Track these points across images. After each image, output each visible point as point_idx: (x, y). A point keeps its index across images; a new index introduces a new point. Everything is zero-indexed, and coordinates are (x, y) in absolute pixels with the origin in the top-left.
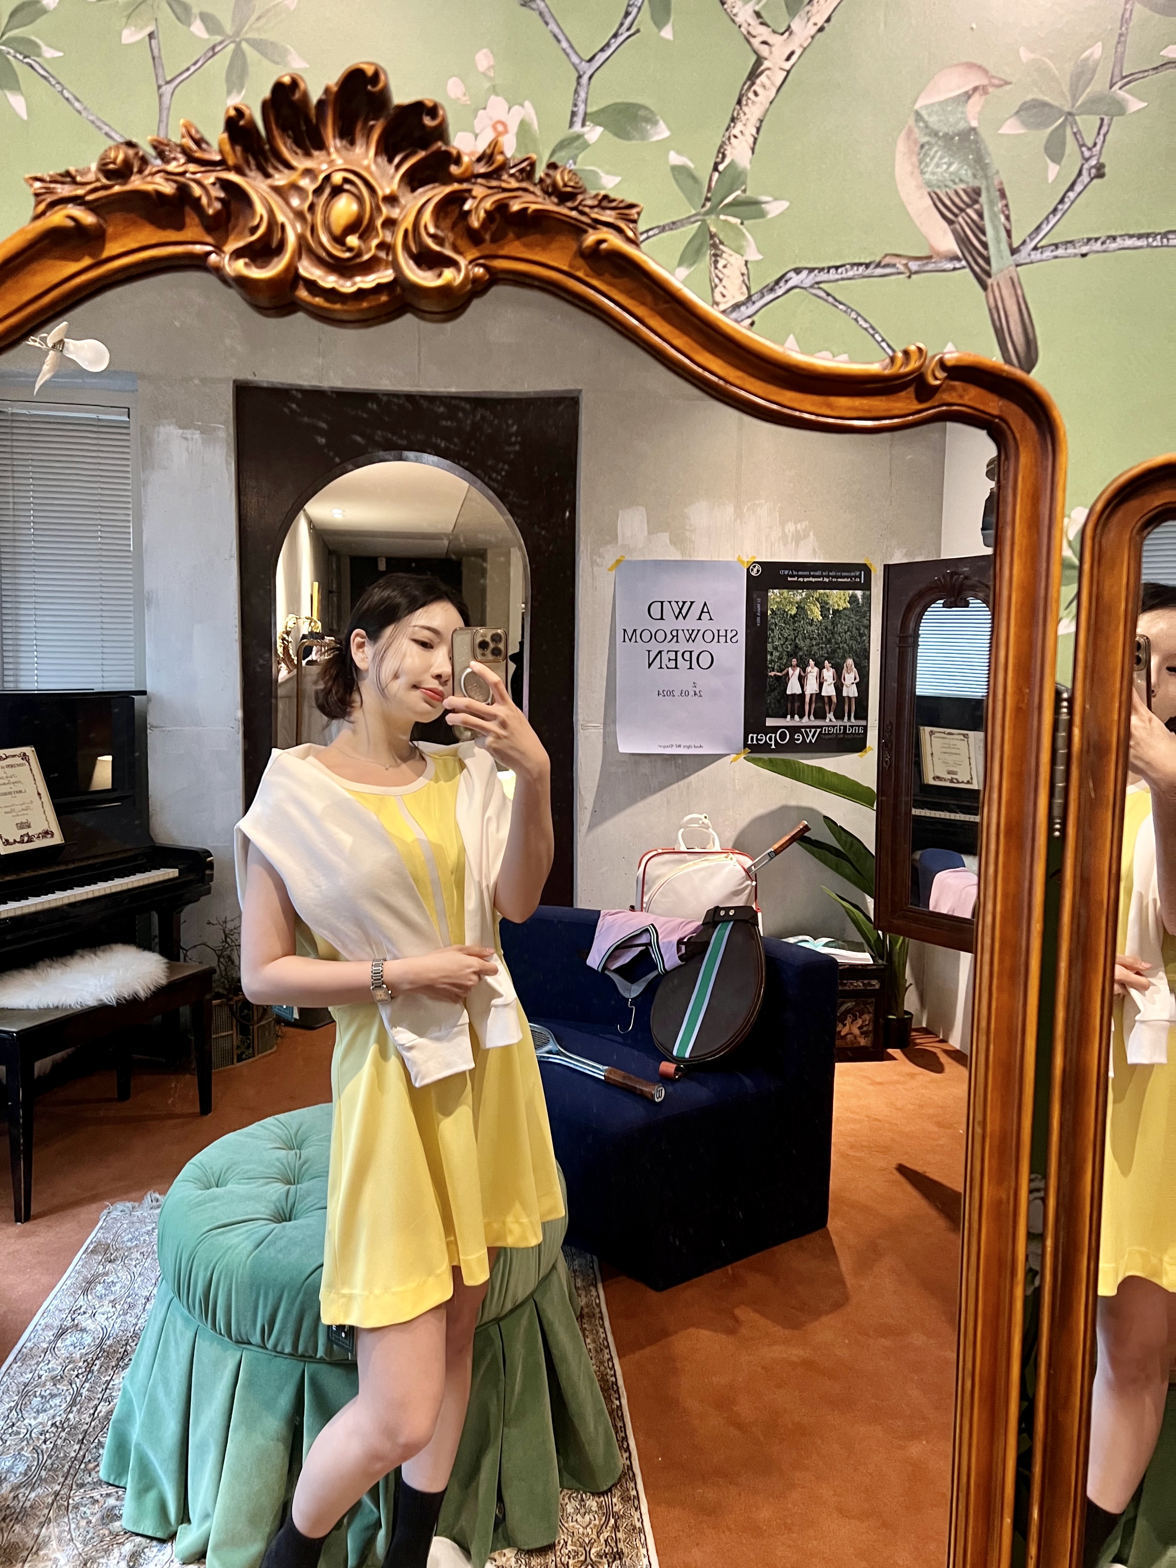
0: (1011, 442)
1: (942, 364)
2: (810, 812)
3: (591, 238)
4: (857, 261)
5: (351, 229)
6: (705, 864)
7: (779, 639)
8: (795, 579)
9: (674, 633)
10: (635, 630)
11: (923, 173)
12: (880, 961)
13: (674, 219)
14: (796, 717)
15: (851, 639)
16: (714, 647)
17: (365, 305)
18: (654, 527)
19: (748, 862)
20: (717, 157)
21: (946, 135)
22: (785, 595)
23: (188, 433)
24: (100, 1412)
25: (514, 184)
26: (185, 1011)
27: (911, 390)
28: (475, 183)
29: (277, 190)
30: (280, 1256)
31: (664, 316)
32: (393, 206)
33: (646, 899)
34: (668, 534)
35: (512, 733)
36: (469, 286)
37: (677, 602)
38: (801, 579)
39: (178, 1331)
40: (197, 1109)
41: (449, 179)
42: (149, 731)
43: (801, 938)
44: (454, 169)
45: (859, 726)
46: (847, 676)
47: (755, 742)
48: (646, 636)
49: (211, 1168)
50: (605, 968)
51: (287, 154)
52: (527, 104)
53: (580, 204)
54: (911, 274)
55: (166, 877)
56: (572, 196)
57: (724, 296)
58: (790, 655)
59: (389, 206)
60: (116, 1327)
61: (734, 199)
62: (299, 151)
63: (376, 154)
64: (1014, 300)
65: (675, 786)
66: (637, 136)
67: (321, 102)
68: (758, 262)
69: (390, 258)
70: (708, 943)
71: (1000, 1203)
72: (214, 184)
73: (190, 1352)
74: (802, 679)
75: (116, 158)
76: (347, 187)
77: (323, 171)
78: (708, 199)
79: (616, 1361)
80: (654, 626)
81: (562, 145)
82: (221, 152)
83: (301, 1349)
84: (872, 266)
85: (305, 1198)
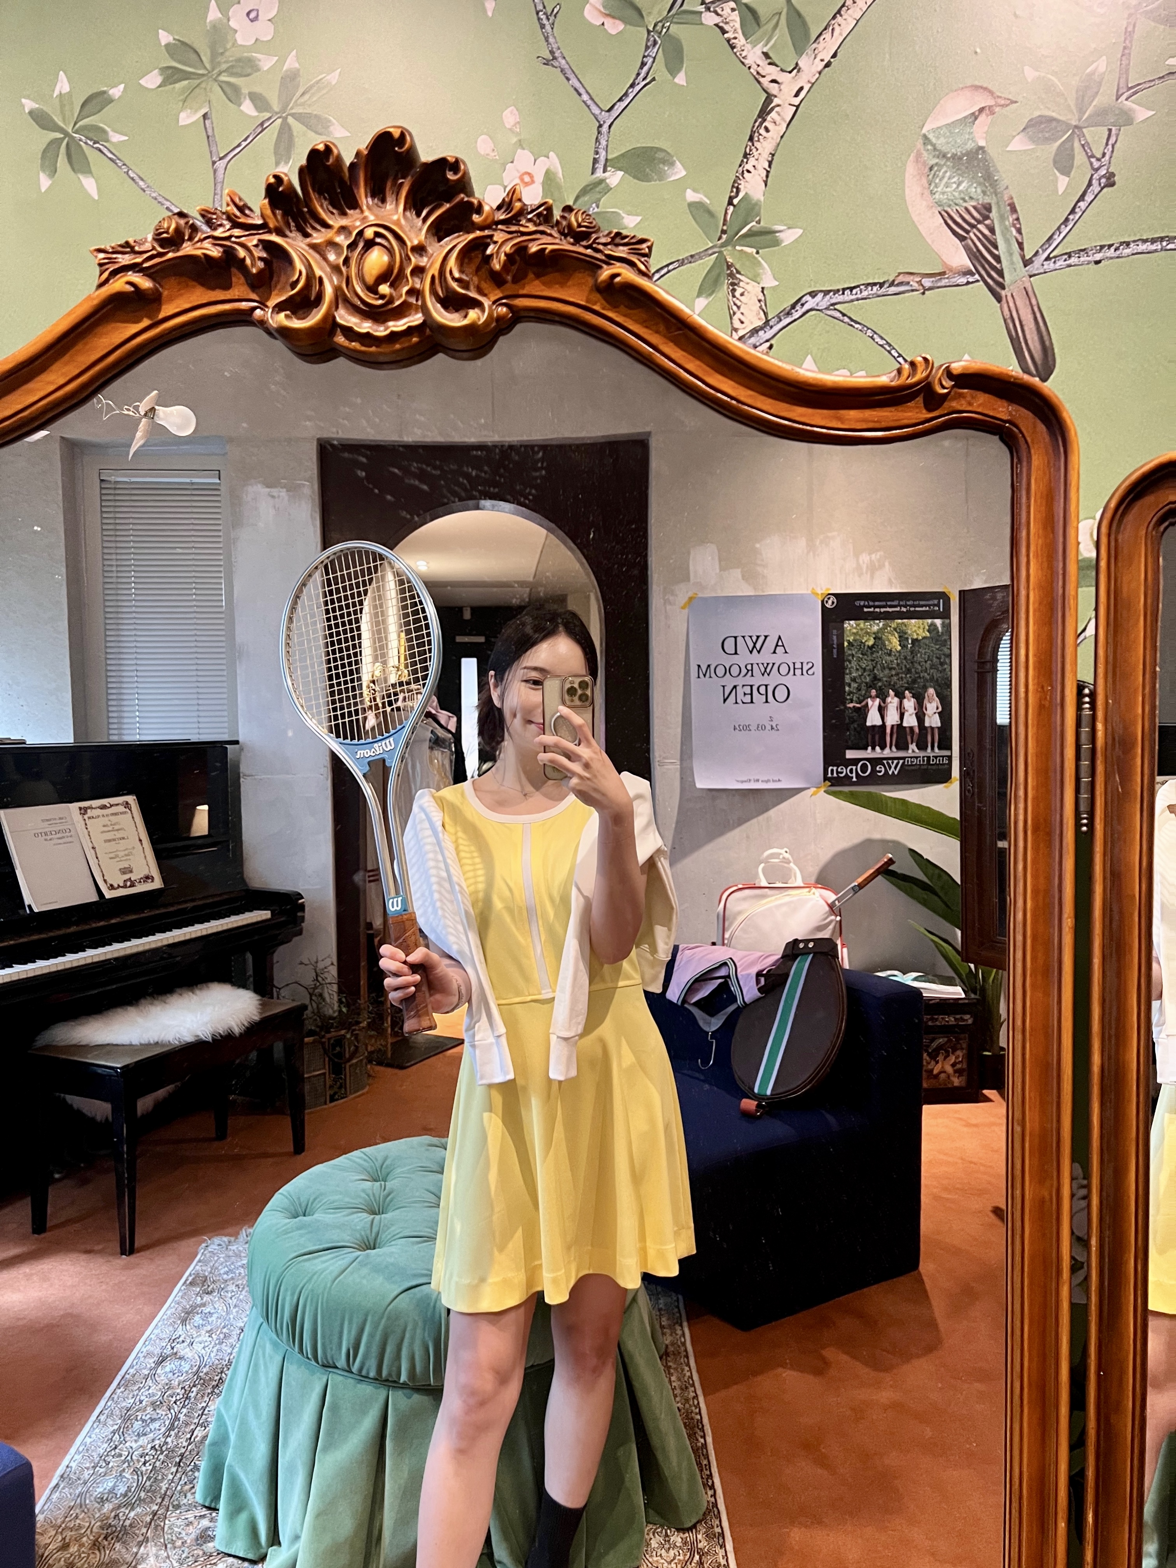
0: (1023, 446)
1: (949, 373)
2: (896, 845)
3: (605, 273)
4: (871, 281)
5: (383, 278)
6: (787, 899)
7: (857, 669)
8: (872, 610)
9: (749, 667)
10: (709, 666)
11: (932, 193)
12: (973, 996)
13: (693, 253)
14: (878, 748)
15: (931, 668)
16: (789, 680)
17: (398, 346)
18: (726, 562)
19: (831, 897)
20: (732, 191)
21: (954, 156)
22: (862, 625)
23: (275, 491)
24: (197, 1436)
25: (532, 228)
26: (278, 1048)
27: (920, 399)
28: (495, 230)
29: (314, 247)
30: (365, 1282)
31: (676, 342)
32: (421, 256)
33: (727, 936)
34: (739, 570)
35: (595, 776)
36: (494, 324)
37: (751, 637)
38: (877, 610)
39: (267, 1355)
40: (291, 1149)
41: (472, 227)
42: (242, 780)
43: (889, 972)
44: (476, 218)
45: (943, 757)
46: (928, 705)
47: (835, 775)
48: (720, 671)
49: (299, 1198)
50: (684, 1001)
51: (323, 215)
52: (552, 154)
53: (594, 242)
54: (926, 290)
55: (259, 919)
56: (586, 236)
57: (742, 322)
58: (870, 686)
59: (417, 256)
60: (212, 1356)
61: (750, 230)
62: (335, 211)
63: (405, 210)
64: (1029, 310)
65: (754, 821)
66: (655, 177)
67: (352, 164)
68: (774, 288)
69: (420, 303)
70: (787, 975)
71: (1042, 1201)
72: (256, 246)
73: (279, 1376)
74: (882, 710)
75: (169, 228)
76: (378, 240)
77: (357, 227)
78: (724, 232)
79: (701, 1399)
80: (728, 661)
81: (584, 191)
82: (263, 216)
83: (385, 1373)
84: (886, 285)
85: (389, 1228)
